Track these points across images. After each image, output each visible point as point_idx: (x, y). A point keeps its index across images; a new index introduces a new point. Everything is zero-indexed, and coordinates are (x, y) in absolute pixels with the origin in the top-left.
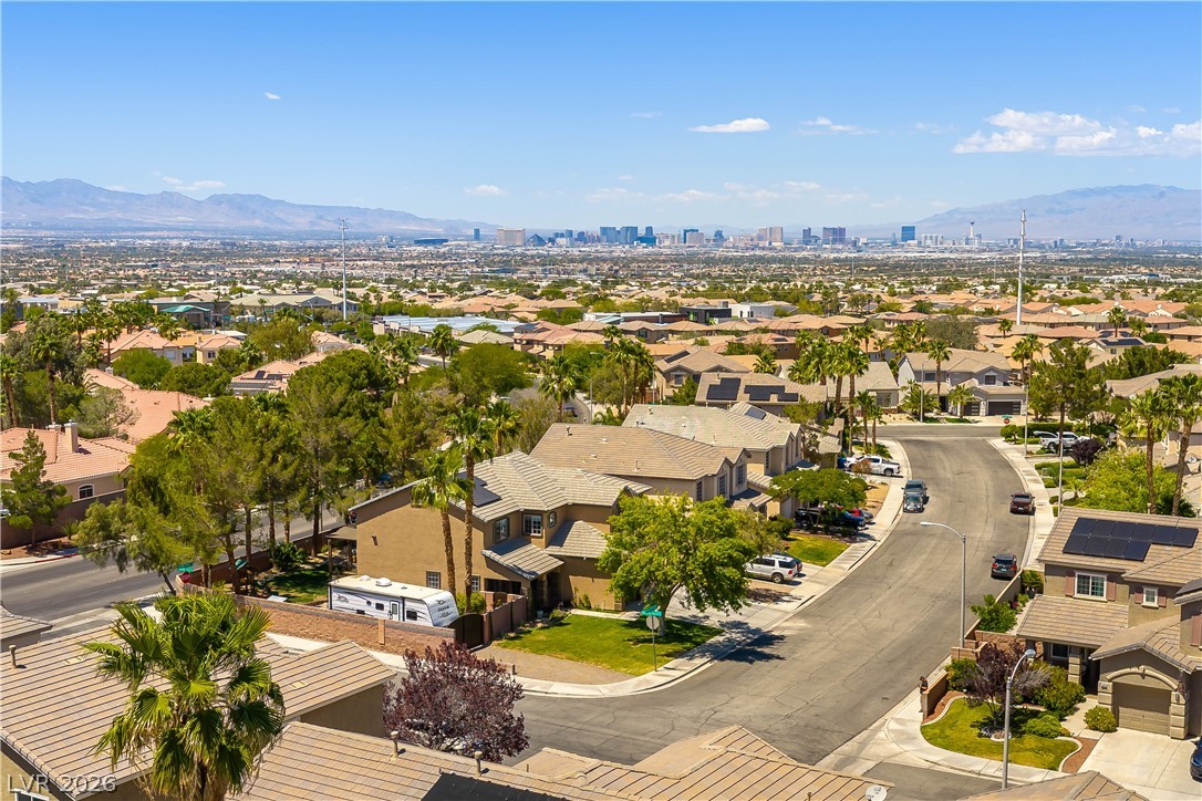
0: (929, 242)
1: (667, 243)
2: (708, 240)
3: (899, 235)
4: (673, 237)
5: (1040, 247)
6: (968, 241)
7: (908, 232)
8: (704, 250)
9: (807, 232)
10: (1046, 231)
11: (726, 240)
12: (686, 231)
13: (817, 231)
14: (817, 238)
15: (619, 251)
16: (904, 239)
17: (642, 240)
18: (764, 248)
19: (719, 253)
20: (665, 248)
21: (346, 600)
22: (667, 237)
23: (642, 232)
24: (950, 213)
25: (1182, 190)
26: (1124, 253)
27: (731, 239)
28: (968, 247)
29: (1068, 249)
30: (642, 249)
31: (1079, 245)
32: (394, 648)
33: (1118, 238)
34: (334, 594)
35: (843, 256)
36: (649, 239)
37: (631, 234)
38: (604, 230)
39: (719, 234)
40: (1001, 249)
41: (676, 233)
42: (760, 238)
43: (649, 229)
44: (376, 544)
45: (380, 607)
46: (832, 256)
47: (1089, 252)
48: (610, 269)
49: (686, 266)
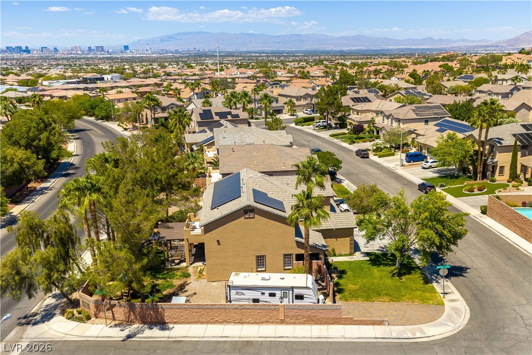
0: (134, 51)
1: (35, 52)
2: (52, 51)
3: (123, 48)
4: (37, 50)
5: (171, 52)
6: (147, 50)
7: (126, 48)
8: (51, 55)
9: (90, 48)
10: (172, 47)
11: (59, 51)
12: (42, 48)
13: (93, 47)
14: (94, 50)
15: (16, 56)
16: (125, 50)
17: (24, 51)
18: (75, 54)
19: (58, 56)
20: (35, 54)
21: (243, 294)
22: (35, 50)
23: (24, 48)
24: (139, 41)
25: (211, 33)
26: (197, 53)
27: (61, 51)
28: (147, 52)
29: (180, 52)
30: (25, 55)
31: (183, 51)
32: (293, 321)
33: (194, 49)
34: (232, 291)
35: (106, 56)
36: (27, 50)
37: (19, 49)
38: (8, 48)
39: (55, 49)
40: (159, 53)
41: (38, 49)
42: (72, 50)
43: (27, 47)
44: (219, 244)
45: (272, 295)
46: (102, 56)
47: (187, 54)
48: (16, 63)
49: (48, 61)
